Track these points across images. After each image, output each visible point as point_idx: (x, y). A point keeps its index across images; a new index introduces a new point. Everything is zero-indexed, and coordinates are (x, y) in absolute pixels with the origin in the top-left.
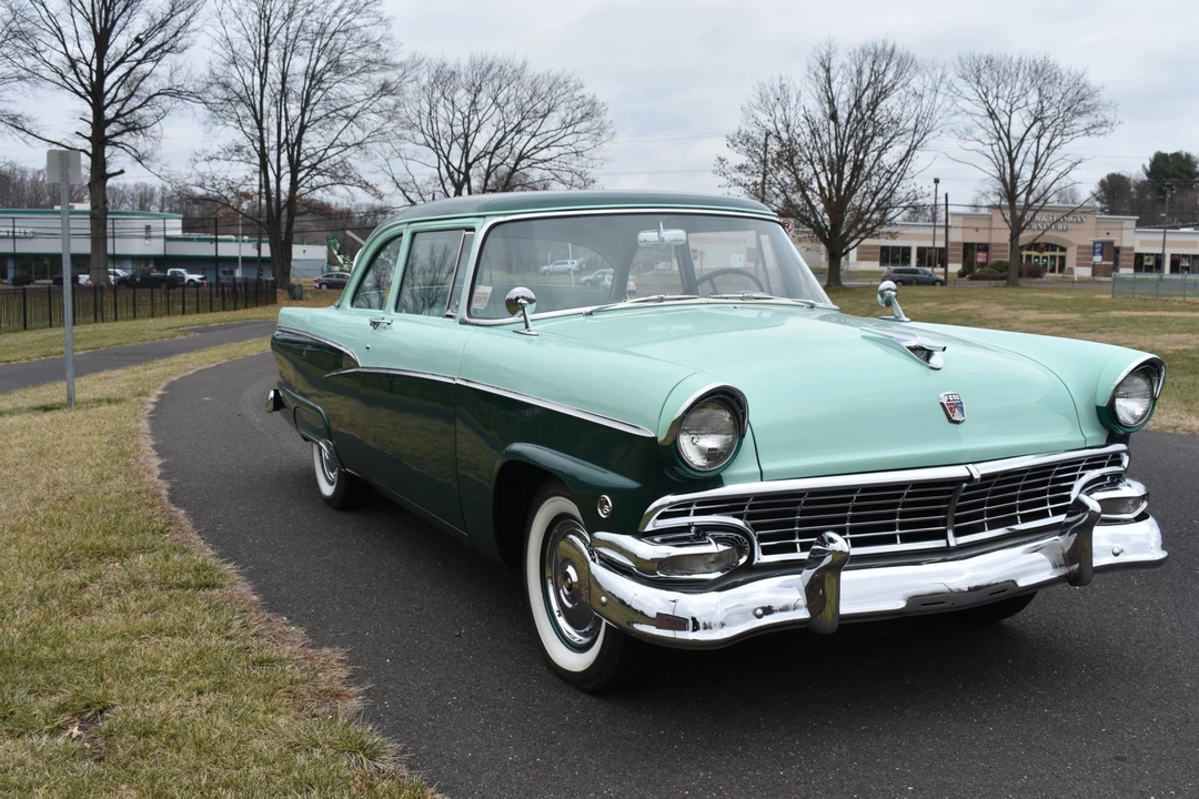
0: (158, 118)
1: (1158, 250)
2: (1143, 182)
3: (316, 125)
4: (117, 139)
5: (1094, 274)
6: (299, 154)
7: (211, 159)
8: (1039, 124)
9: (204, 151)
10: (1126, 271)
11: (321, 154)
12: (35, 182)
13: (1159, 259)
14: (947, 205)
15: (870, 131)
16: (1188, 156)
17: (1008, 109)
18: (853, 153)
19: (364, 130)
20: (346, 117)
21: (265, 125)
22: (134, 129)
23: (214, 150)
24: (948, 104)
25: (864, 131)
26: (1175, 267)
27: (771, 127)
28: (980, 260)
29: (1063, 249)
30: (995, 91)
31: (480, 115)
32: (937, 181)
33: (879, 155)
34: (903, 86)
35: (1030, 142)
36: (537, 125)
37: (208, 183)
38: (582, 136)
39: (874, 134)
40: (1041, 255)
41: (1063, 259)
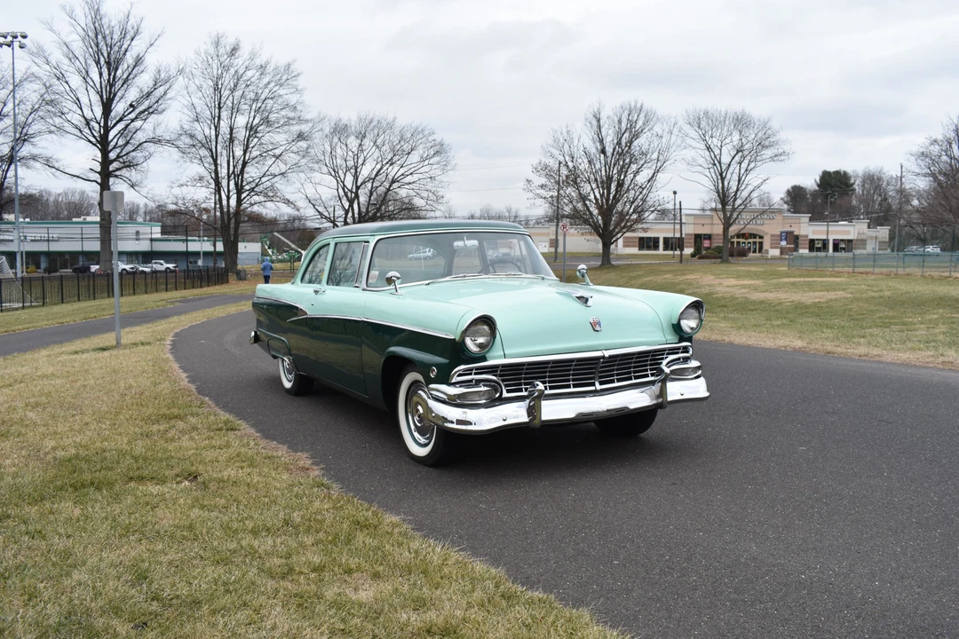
0: (146, 159)
1: (824, 237)
2: (815, 191)
3: (254, 162)
4: (118, 173)
5: (781, 253)
6: (242, 181)
7: (182, 185)
8: (740, 154)
9: (177, 180)
10: (804, 251)
11: (257, 181)
12: (56, 201)
13: (825, 243)
14: (681, 209)
15: (628, 160)
16: (845, 173)
17: (719, 146)
18: (616, 176)
19: (286, 165)
20: (274, 156)
21: (219, 162)
22: (129, 166)
23: (183, 180)
24: (679, 142)
25: (624, 160)
26: (836, 248)
27: (561, 158)
28: (706, 245)
29: (761, 237)
30: (710, 133)
31: (365, 153)
32: (675, 193)
33: (635, 176)
34: (649, 130)
35: (734, 165)
36: (404, 159)
37: (180, 202)
38: (434, 167)
39: (631, 162)
40: (747, 241)
41: (761, 244)
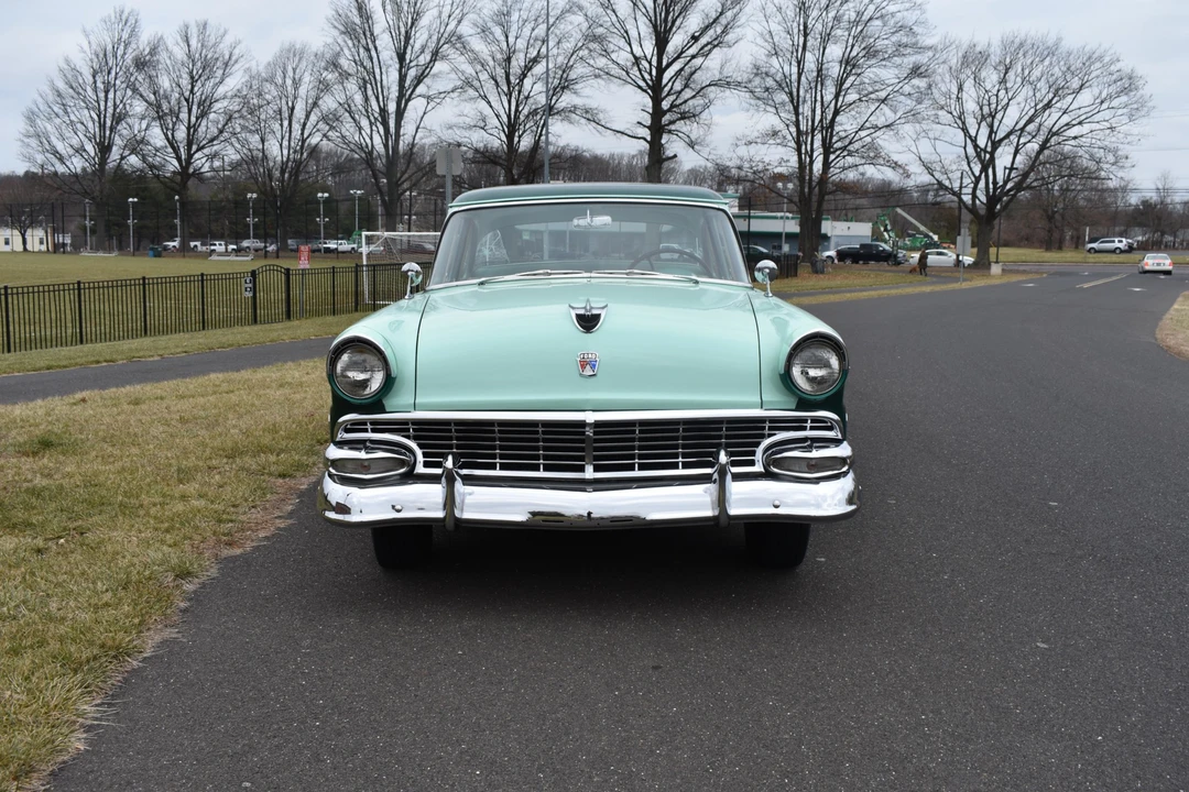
0: (706, 106)
3: (849, 109)
4: (673, 127)
6: (832, 136)
7: (750, 143)
9: (746, 136)
11: (851, 137)
19: (895, 112)
20: (877, 100)
21: (801, 110)
22: (687, 118)
23: (754, 135)
31: (1010, 93)
36: (1068, 101)
37: (746, 165)
38: (1120, 112)
